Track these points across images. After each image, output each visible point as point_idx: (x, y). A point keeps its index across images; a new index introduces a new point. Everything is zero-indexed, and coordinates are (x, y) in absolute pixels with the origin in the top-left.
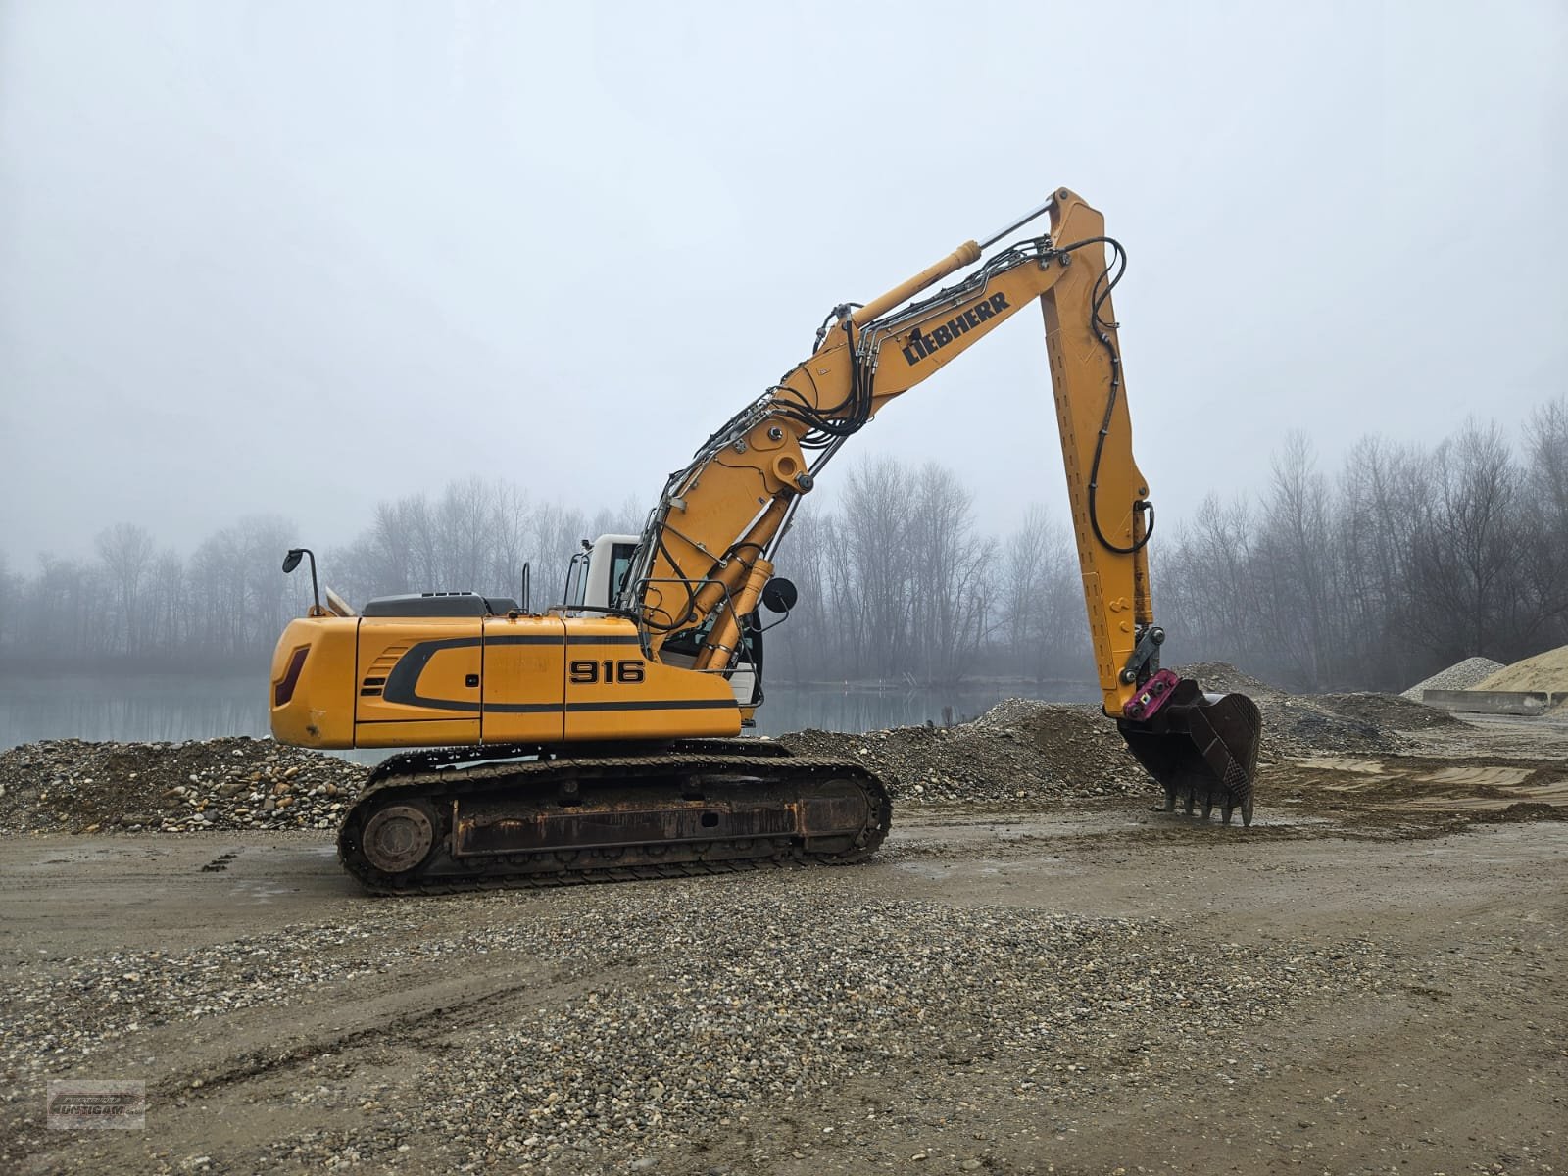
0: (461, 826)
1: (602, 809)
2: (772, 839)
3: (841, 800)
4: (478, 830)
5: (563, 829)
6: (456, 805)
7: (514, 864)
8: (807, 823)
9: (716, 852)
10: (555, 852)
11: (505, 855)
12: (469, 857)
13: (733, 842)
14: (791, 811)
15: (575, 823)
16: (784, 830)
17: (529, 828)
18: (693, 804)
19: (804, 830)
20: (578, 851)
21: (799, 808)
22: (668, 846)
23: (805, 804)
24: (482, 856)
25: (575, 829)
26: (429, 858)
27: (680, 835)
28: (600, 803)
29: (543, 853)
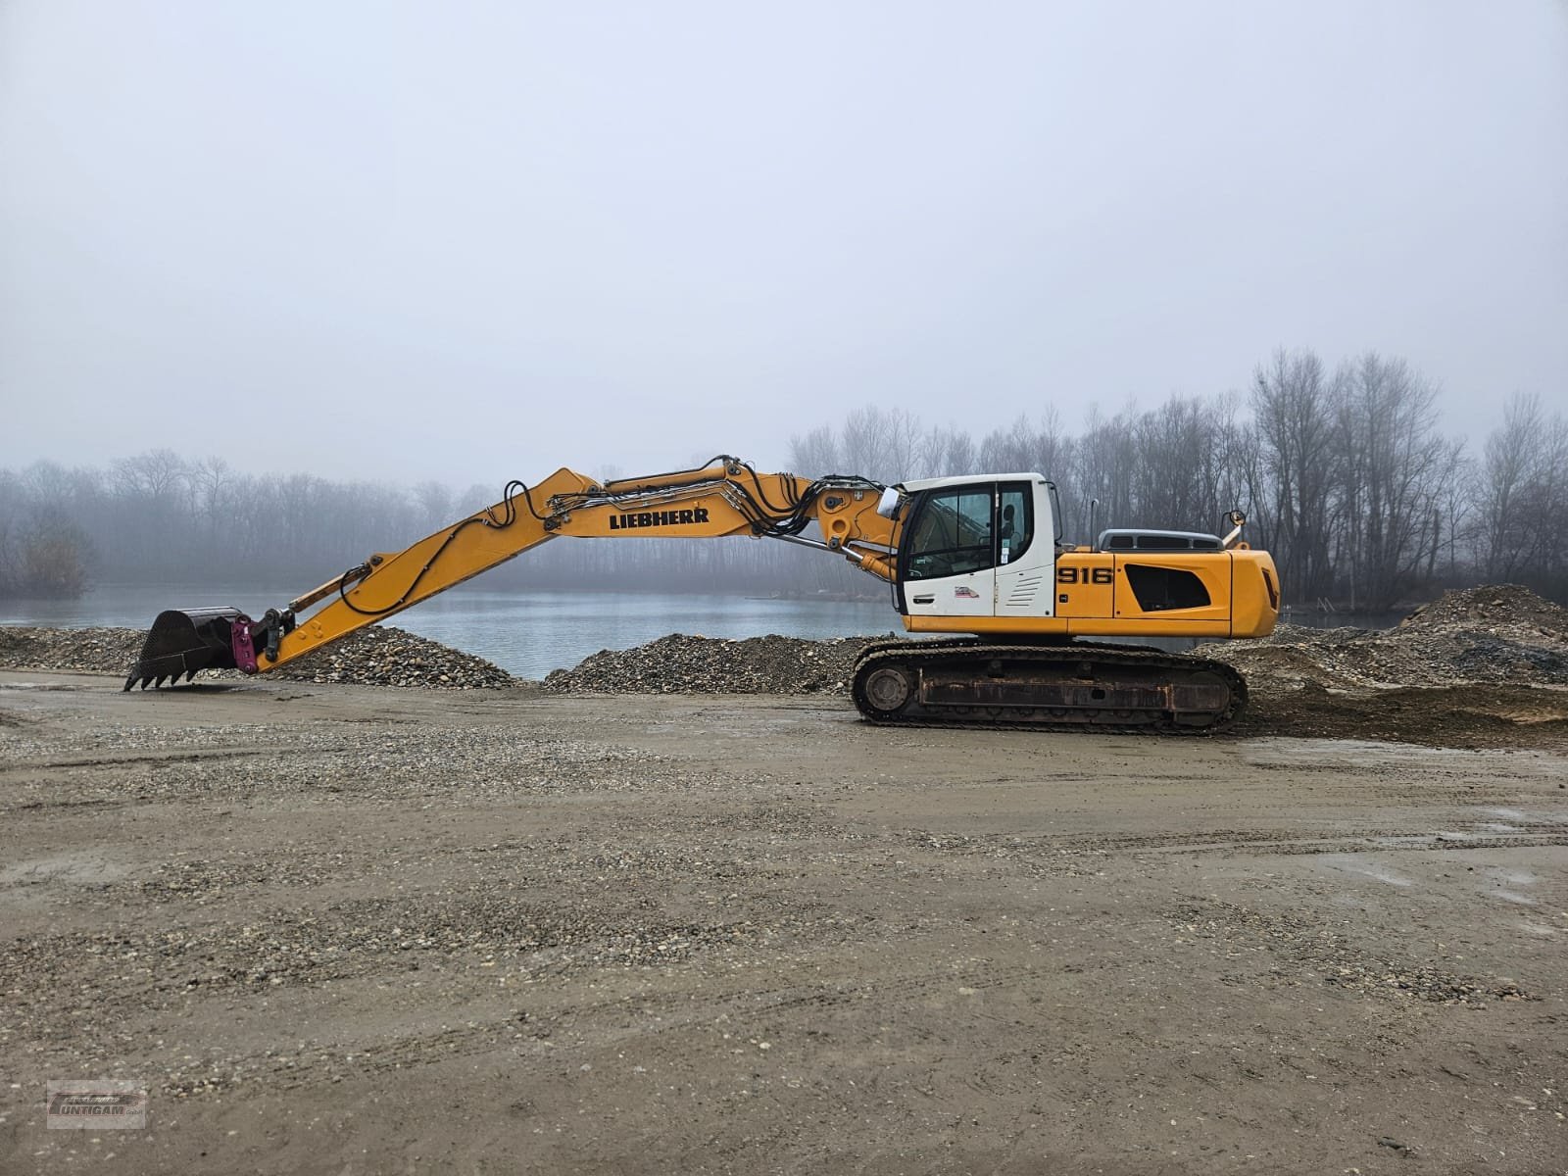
0: (925, 685)
1: (1019, 682)
2: (1147, 712)
3: (1206, 686)
4: (936, 688)
5: (991, 693)
6: (921, 671)
7: (959, 713)
8: (1176, 703)
9: (1102, 718)
10: (986, 707)
11: (953, 706)
12: (930, 706)
13: (1116, 711)
14: (1162, 692)
15: (1000, 689)
16: (1157, 705)
17: (969, 689)
18: (1085, 682)
19: (1174, 707)
20: (1002, 708)
21: (1170, 691)
22: (1067, 710)
23: (1175, 688)
24: (940, 706)
25: (1000, 692)
26: (906, 703)
27: (1075, 703)
28: (1017, 678)
29: (979, 707)
